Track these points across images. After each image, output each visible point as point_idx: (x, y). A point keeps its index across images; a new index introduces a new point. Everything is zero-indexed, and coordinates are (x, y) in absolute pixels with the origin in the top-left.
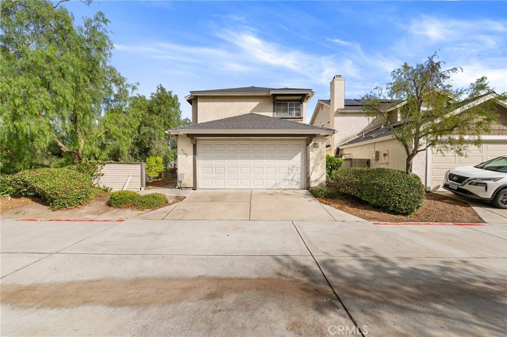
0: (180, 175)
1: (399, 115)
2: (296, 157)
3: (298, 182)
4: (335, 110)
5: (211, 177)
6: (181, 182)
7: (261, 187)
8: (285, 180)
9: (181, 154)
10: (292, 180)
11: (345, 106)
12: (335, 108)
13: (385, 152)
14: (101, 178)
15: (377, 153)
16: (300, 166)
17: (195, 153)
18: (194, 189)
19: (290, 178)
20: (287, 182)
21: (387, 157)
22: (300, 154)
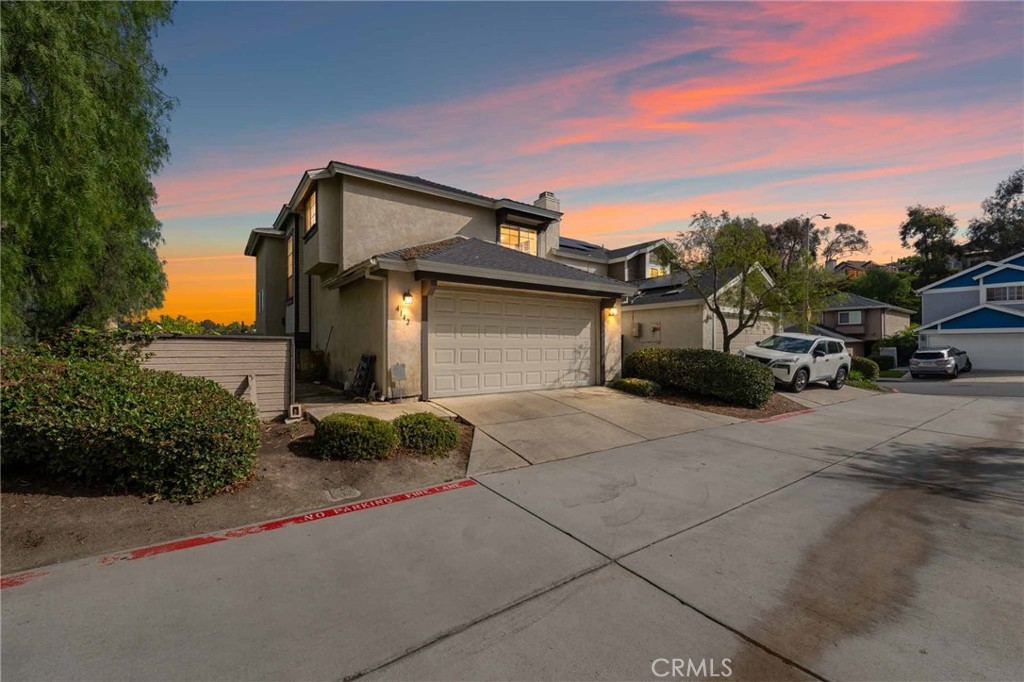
0: (395, 368)
1: (626, 271)
2: (584, 330)
3: (586, 375)
4: (548, 250)
5: (454, 371)
6: (393, 385)
7: (538, 386)
8: (570, 371)
9: (394, 318)
10: (578, 370)
11: (560, 246)
13: (655, 326)
15: (640, 327)
16: (589, 345)
17: (424, 317)
18: (424, 399)
19: (576, 367)
20: (573, 375)
21: (658, 332)
22: (589, 325)
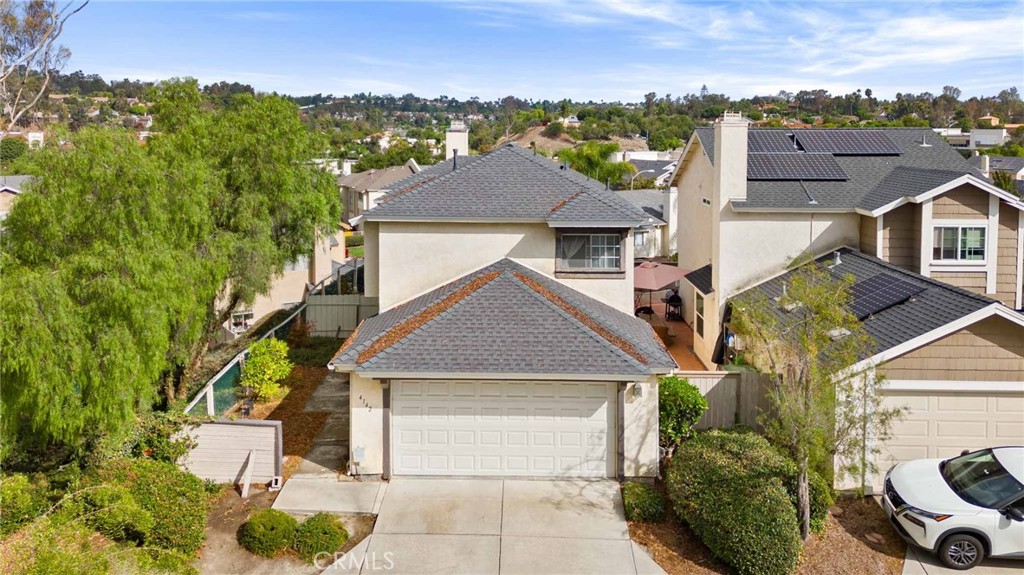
0: (356, 450)
4: (723, 203)
5: (420, 451)
6: (357, 464)
7: (523, 472)
9: (358, 407)
12: (721, 198)
14: (192, 452)
17: (386, 404)
18: (385, 478)
22: (606, 405)
